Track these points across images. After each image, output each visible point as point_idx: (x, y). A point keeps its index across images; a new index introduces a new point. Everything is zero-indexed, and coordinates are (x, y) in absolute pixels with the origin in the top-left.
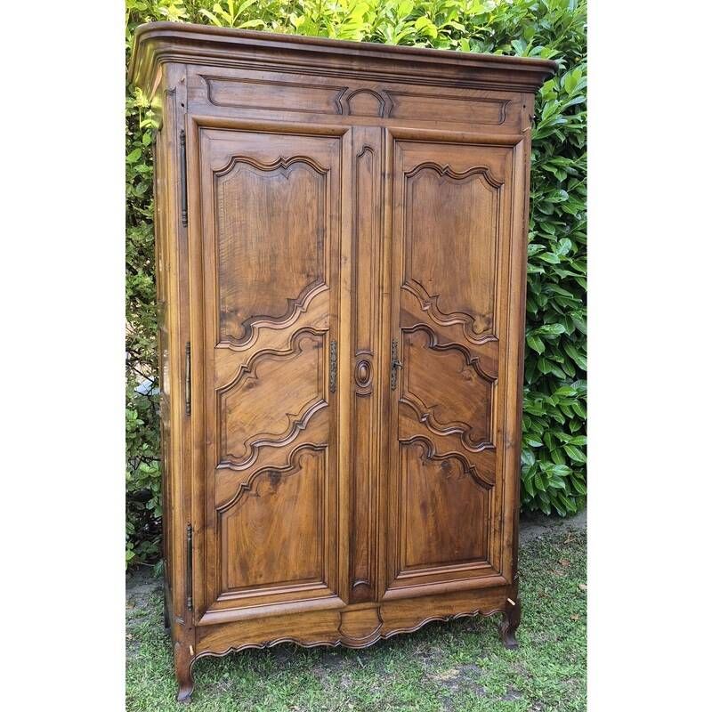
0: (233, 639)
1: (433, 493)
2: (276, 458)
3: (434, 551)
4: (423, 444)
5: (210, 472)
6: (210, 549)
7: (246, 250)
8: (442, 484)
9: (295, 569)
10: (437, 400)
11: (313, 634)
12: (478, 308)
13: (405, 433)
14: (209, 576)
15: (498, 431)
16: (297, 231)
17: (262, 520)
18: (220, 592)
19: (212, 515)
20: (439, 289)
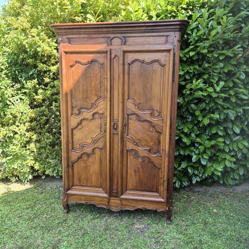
0: (77, 199)
1: (138, 168)
2: (88, 150)
3: (139, 186)
4: (135, 151)
5: (70, 152)
6: (70, 173)
7: (79, 88)
8: (141, 165)
9: (94, 183)
10: (140, 138)
11: (100, 204)
12: (155, 108)
13: (129, 147)
14: (70, 181)
15: (163, 150)
16: (94, 83)
17: (84, 167)
18: (73, 185)
19: (70, 164)
20: (141, 101)
